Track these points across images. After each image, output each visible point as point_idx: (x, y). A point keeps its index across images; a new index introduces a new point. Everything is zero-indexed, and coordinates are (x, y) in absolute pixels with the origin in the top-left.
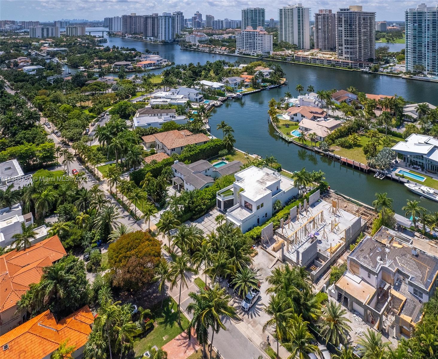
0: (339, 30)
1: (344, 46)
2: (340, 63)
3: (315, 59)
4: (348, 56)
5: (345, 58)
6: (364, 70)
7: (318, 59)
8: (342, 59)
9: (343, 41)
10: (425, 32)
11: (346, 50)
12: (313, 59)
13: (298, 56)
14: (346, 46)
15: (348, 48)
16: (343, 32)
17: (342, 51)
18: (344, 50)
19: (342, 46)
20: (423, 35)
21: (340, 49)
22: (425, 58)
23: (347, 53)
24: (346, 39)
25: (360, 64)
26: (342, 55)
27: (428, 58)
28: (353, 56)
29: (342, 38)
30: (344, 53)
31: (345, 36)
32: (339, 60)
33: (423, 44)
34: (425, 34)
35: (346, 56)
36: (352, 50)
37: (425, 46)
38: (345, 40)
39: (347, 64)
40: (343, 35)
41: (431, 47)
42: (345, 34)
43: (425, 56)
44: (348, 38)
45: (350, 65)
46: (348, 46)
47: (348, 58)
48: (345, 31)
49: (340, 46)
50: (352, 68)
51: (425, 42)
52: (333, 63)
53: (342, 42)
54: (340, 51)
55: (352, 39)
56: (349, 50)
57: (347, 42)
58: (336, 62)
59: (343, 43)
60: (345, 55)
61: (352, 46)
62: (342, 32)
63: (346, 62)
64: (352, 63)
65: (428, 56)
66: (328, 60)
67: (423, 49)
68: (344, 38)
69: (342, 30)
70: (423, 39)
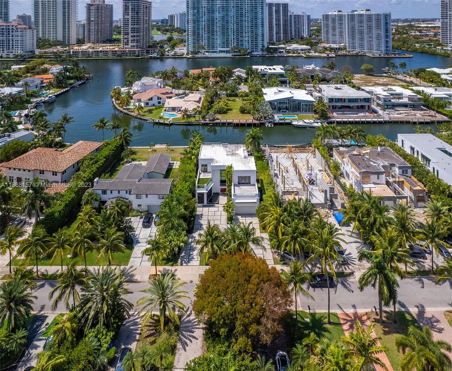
0: (126, 19)
1: (130, 34)
2: (127, 52)
3: (98, 51)
4: (135, 44)
5: (131, 46)
6: (153, 55)
7: (101, 52)
8: (128, 48)
9: (130, 30)
10: (202, 17)
11: (133, 38)
12: (95, 52)
13: (75, 51)
14: (132, 35)
15: (134, 36)
16: (130, 20)
17: (128, 40)
18: (130, 39)
19: (128, 35)
20: (201, 19)
21: (126, 38)
22: (202, 39)
23: (133, 41)
24: (132, 27)
25: (147, 51)
26: (128, 44)
27: (205, 39)
28: (139, 44)
29: (128, 27)
30: (130, 41)
31: (132, 25)
32: (124, 49)
33: (201, 27)
34: (202, 19)
35: (132, 44)
36: (138, 38)
37: (202, 29)
38: (132, 28)
39: (134, 52)
40: (130, 23)
41: (206, 29)
42: (132, 23)
43: (202, 37)
44: (135, 26)
45: (137, 53)
46: (135, 34)
47: (134, 46)
48: (132, 19)
49: (125, 35)
50: (139, 56)
51: (202, 25)
52: (119, 53)
53: (128, 30)
54: (126, 40)
55: (138, 26)
56: (135, 38)
57: (133, 30)
58: (122, 52)
59: (130, 31)
60: (130, 44)
61: (138, 34)
62: (128, 21)
63: (133, 51)
64: (139, 51)
65: (205, 37)
66: (113, 51)
67: (201, 31)
68: (130, 26)
69: (128, 19)
70: (201, 23)
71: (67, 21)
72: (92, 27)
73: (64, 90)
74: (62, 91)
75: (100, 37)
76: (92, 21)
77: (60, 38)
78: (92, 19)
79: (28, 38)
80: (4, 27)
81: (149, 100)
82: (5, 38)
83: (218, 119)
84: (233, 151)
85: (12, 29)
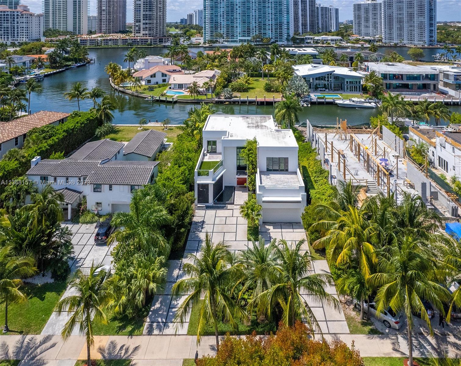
0: (137, 4)
1: (142, 21)
2: (138, 40)
3: (107, 40)
4: (147, 32)
5: (143, 35)
6: (166, 44)
7: (110, 40)
8: (139, 36)
9: (142, 16)
10: (221, 3)
11: (145, 26)
12: (104, 40)
13: (83, 39)
14: (144, 22)
15: (146, 24)
16: (142, 6)
17: (140, 28)
18: (142, 26)
19: (140, 22)
20: (219, 5)
21: (137, 26)
22: (221, 27)
23: (146, 28)
24: (144, 13)
25: (160, 39)
26: (139, 32)
27: (223, 27)
28: (151, 32)
29: (140, 13)
30: (142, 29)
31: (144, 11)
32: (136, 38)
33: (219, 14)
34: (221, 5)
35: (144, 32)
36: (151, 26)
37: (221, 16)
38: (144, 15)
39: (146, 41)
40: (142, 10)
41: (225, 16)
42: (144, 9)
43: (221, 25)
44: (147, 13)
45: (149, 42)
46: (147, 21)
47: (146, 34)
48: (144, 4)
49: (137, 22)
50: (151, 45)
51: (221, 12)
52: (129, 42)
53: (140, 17)
54: (137, 28)
55: (151, 13)
56: (147, 26)
57: (146, 17)
58: (133, 41)
59: (142, 18)
60: (142, 32)
61: (151, 22)
62: (140, 7)
63: (144, 39)
64: (151, 39)
65: (223, 25)
66: (123, 40)
67: (219, 18)
68: (142, 13)
69: (140, 4)
70: (219, 10)
71: (77, 10)
72: (104, 17)
73: (58, 70)
74: (55, 71)
75: (111, 27)
76: (104, 10)
77: (70, 28)
78: (104, 8)
79: (34, 26)
80: (9, 13)
81: (151, 76)
82: (10, 24)
83: (236, 97)
84: (257, 122)
85: (18, 15)
